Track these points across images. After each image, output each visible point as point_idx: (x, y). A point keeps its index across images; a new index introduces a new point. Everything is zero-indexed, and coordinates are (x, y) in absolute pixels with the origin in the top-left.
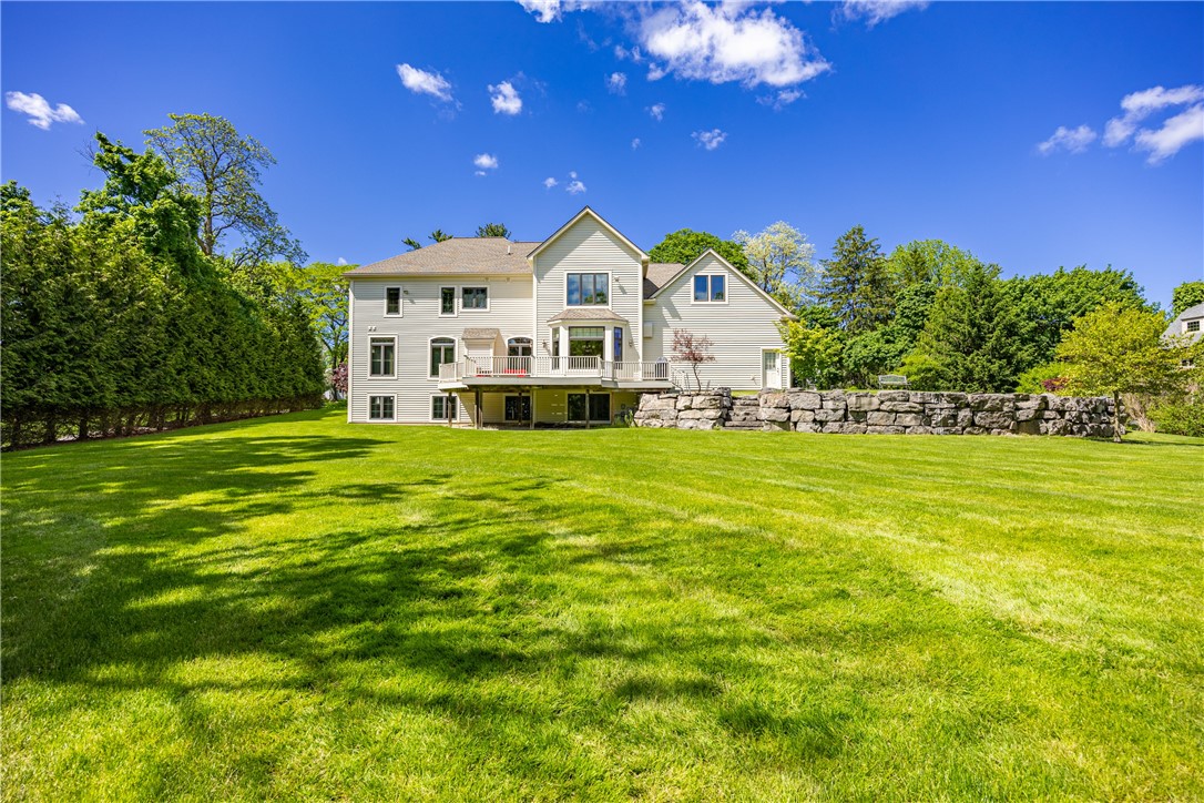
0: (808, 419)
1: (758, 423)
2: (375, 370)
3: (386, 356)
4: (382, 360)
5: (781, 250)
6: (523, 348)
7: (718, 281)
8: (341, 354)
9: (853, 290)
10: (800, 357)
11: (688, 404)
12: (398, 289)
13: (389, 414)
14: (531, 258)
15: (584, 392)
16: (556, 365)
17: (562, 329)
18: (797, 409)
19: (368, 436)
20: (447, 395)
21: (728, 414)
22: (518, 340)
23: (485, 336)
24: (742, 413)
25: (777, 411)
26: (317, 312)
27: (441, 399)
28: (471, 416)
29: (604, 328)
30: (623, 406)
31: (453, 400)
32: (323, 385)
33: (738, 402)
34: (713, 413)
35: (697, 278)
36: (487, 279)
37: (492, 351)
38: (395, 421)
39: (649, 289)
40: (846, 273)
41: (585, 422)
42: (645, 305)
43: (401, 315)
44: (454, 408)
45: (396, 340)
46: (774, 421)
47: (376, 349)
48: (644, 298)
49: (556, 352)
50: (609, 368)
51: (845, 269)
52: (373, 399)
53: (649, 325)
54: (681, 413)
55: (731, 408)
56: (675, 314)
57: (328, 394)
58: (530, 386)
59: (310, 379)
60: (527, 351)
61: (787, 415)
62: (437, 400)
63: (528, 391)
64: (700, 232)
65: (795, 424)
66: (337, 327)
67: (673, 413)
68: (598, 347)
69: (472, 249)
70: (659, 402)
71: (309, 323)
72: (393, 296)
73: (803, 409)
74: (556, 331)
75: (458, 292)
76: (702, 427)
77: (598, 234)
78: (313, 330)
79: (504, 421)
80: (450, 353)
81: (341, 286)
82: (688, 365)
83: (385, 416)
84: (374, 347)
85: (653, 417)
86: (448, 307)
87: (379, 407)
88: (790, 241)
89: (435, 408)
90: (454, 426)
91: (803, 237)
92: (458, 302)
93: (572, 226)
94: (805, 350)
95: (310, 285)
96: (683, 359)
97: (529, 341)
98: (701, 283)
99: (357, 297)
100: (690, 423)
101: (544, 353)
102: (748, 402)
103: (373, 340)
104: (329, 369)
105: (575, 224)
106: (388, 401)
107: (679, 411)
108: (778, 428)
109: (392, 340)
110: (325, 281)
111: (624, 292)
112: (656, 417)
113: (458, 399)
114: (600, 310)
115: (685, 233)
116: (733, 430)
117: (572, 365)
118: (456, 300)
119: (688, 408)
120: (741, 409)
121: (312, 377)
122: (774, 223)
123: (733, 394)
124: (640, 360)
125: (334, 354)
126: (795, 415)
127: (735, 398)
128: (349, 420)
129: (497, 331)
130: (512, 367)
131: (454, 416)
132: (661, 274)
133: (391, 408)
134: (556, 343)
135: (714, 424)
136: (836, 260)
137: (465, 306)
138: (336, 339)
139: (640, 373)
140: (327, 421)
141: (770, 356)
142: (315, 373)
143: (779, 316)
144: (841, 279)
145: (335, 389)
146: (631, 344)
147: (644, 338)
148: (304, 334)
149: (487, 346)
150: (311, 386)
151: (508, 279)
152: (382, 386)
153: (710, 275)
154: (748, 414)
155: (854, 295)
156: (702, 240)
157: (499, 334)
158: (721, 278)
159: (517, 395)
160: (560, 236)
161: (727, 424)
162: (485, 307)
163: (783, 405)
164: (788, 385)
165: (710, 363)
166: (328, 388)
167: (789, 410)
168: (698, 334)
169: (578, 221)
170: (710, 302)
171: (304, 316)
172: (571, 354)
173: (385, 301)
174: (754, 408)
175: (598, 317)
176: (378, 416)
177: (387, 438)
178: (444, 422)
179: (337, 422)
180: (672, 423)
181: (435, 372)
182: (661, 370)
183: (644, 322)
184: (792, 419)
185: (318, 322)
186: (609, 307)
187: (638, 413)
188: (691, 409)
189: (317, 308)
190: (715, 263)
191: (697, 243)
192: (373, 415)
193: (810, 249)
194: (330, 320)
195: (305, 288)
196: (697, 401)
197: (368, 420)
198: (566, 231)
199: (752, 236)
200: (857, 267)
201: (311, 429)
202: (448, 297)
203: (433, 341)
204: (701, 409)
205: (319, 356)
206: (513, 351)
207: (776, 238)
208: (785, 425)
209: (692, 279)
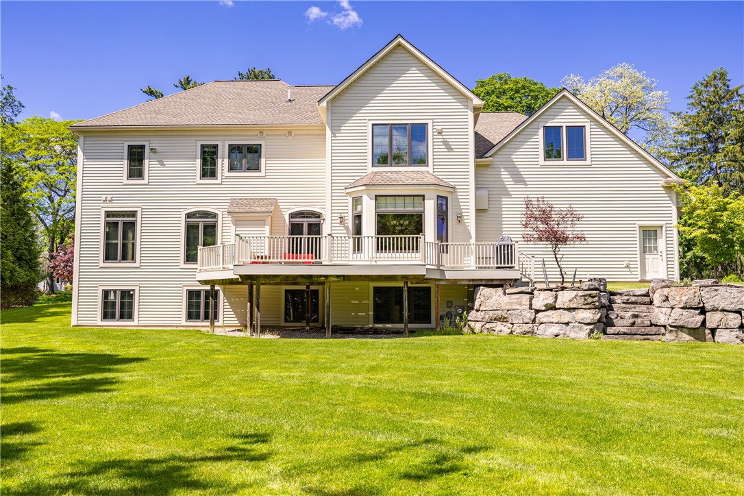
0: (731, 324)
1: (654, 329)
2: (109, 255)
3: (125, 237)
4: (119, 242)
5: (625, 98)
6: (310, 225)
7: (577, 133)
8: (63, 232)
9: (716, 151)
10: (714, 236)
11: (551, 301)
12: (143, 147)
13: (127, 314)
14: (324, 104)
15: (401, 284)
16: (358, 247)
17: (365, 198)
18: (714, 310)
19: (104, 349)
20: (208, 288)
21: (607, 316)
22: (302, 214)
23: (259, 209)
24: (629, 314)
25: (685, 312)
26: (31, 180)
27: (198, 293)
28: (240, 317)
29: (423, 196)
30: (449, 304)
31: (213, 294)
32: (37, 272)
33: (618, 299)
34: (589, 315)
35: (547, 130)
36: (261, 132)
37: (267, 228)
38: (135, 323)
39: (483, 147)
40: (706, 129)
41: (402, 326)
42: (477, 166)
43: (145, 181)
44: (216, 306)
45: (139, 214)
46: (681, 328)
47: (111, 227)
48: (477, 157)
49: (358, 230)
50: (432, 254)
51: (705, 124)
52: (106, 294)
53: (484, 193)
54: (540, 315)
55: (610, 308)
56: (518, 178)
57: (42, 286)
58: (326, 277)
59: (20, 266)
60: (315, 229)
61: (700, 318)
62: (193, 295)
63: (319, 284)
64: (520, 78)
65: (713, 331)
66: (57, 199)
67: (529, 315)
68: (416, 223)
69: (239, 95)
70: (506, 299)
71: (22, 193)
72: (136, 157)
73: (723, 310)
74: (357, 201)
75: (223, 151)
76: (572, 335)
77: (414, 71)
78: (26, 202)
79: (283, 324)
80: (211, 230)
81: (63, 147)
82: (547, 247)
83: (122, 317)
84: (108, 224)
85: (498, 319)
86: (209, 171)
87: (114, 303)
88: (637, 88)
89: (190, 306)
90: (218, 331)
91: (652, 82)
92: (222, 163)
93: (378, 62)
94: (721, 225)
95: (23, 145)
96: (540, 239)
97: (318, 215)
98: (552, 135)
99: (88, 157)
100: (555, 329)
101: (340, 231)
102: (633, 299)
103: (108, 214)
104: (45, 252)
105: (382, 58)
106: (127, 295)
107: (537, 311)
108: (687, 337)
109: (133, 214)
110: (43, 140)
111: (449, 148)
112: (503, 319)
113: (221, 294)
114: (417, 172)
115: (501, 78)
116: (620, 341)
117: (381, 247)
118: (220, 161)
119: (552, 307)
120: (625, 310)
121: (23, 263)
122: (615, 65)
123: (610, 287)
124: (473, 241)
125: (51, 233)
126: (713, 319)
127: (612, 294)
128: (74, 322)
129: (274, 202)
130: (295, 249)
131: (216, 317)
132: (498, 126)
133: (131, 305)
134: (358, 218)
135: (592, 331)
136: (694, 112)
137: (231, 168)
138: (55, 214)
139: (473, 258)
140: (43, 324)
141: (649, 234)
142: (26, 257)
143: (662, 181)
144: (700, 136)
145: (52, 278)
146: (459, 218)
147: (478, 211)
148: (15, 207)
149: (262, 222)
150: (22, 275)
151: (290, 133)
152: (119, 276)
153: (564, 125)
154: (636, 316)
155: (719, 156)
156: (524, 87)
157: (277, 206)
158: (581, 129)
159: (304, 287)
160: (362, 75)
161: (610, 330)
162: (257, 169)
163: (695, 303)
164: (676, 275)
165: (578, 244)
166: (43, 278)
167: (703, 311)
168: (560, 205)
169: (386, 55)
170: (565, 162)
171: (15, 183)
172: (379, 233)
173: (126, 162)
174: (643, 308)
175: (414, 182)
176: (113, 317)
177: (132, 352)
178: (203, 325)
179: (57, 325)
180: (526, 328)
181: (191, 257)
182: (505, 254)
183: (477, 188)
184: (710, 325)
185: (34, 193)
186: (430, 169)
187: (473, 313)
188: (556, 309)
189: (31, 174)
190: (571, 110)
191: (517, 91)
192: (106, 316)
193: (662, 97)
194: (47, 190)
195: (17, 149)
196: (565, 298)
197: (100, 323)
198: (370, 68)
199: (586, 82)
200: (720, 121)
201: (23, 337)
202: (209, 157)
203: (189, 216)
204: (570, 309)
205: (33, 235)
206: (295, 229)
207: (618, 85)
208: (699, 333)
209: (541, 131)
